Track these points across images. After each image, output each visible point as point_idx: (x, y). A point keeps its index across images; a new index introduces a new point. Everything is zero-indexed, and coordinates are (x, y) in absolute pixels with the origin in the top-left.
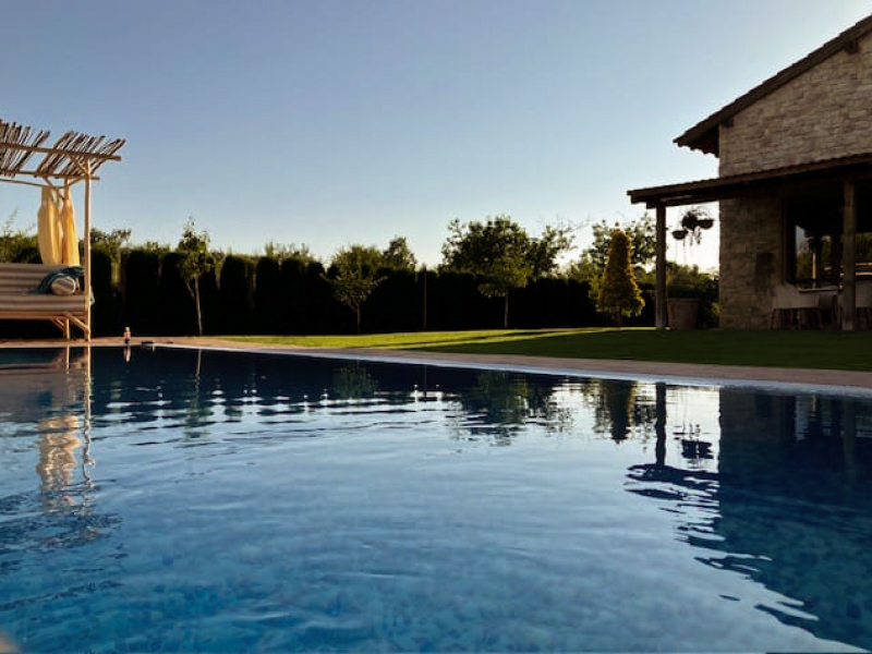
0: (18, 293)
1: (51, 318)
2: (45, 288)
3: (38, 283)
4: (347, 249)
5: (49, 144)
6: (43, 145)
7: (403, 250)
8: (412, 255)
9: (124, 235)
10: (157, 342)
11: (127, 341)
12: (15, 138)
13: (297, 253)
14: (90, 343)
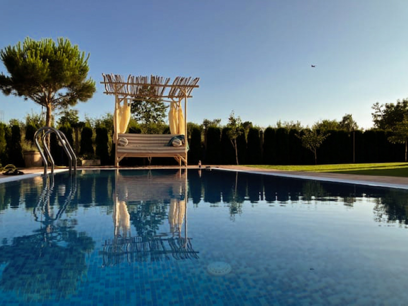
0: (160, 146)
1: (174, 156)
2: (170, 144)
3: (168, 142)
4: (321, 122)
5: (170, 83)
6: (168, 84)
7: (350, 121)
8: (355, 123)
9: (218, 121)
10: (213, 167)
11: (200, 167)
12: (158, 82)
13: (294, 125)
14: (187, 167)
